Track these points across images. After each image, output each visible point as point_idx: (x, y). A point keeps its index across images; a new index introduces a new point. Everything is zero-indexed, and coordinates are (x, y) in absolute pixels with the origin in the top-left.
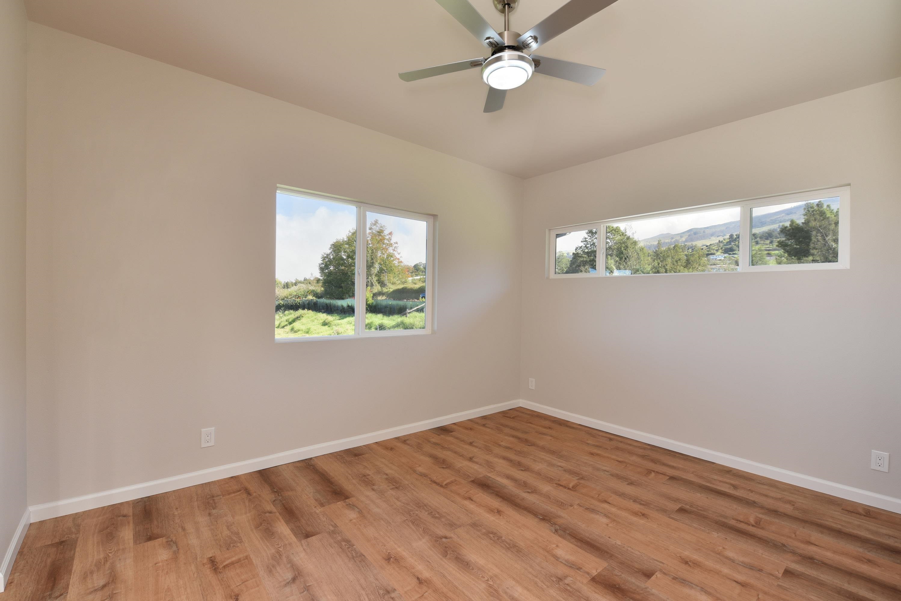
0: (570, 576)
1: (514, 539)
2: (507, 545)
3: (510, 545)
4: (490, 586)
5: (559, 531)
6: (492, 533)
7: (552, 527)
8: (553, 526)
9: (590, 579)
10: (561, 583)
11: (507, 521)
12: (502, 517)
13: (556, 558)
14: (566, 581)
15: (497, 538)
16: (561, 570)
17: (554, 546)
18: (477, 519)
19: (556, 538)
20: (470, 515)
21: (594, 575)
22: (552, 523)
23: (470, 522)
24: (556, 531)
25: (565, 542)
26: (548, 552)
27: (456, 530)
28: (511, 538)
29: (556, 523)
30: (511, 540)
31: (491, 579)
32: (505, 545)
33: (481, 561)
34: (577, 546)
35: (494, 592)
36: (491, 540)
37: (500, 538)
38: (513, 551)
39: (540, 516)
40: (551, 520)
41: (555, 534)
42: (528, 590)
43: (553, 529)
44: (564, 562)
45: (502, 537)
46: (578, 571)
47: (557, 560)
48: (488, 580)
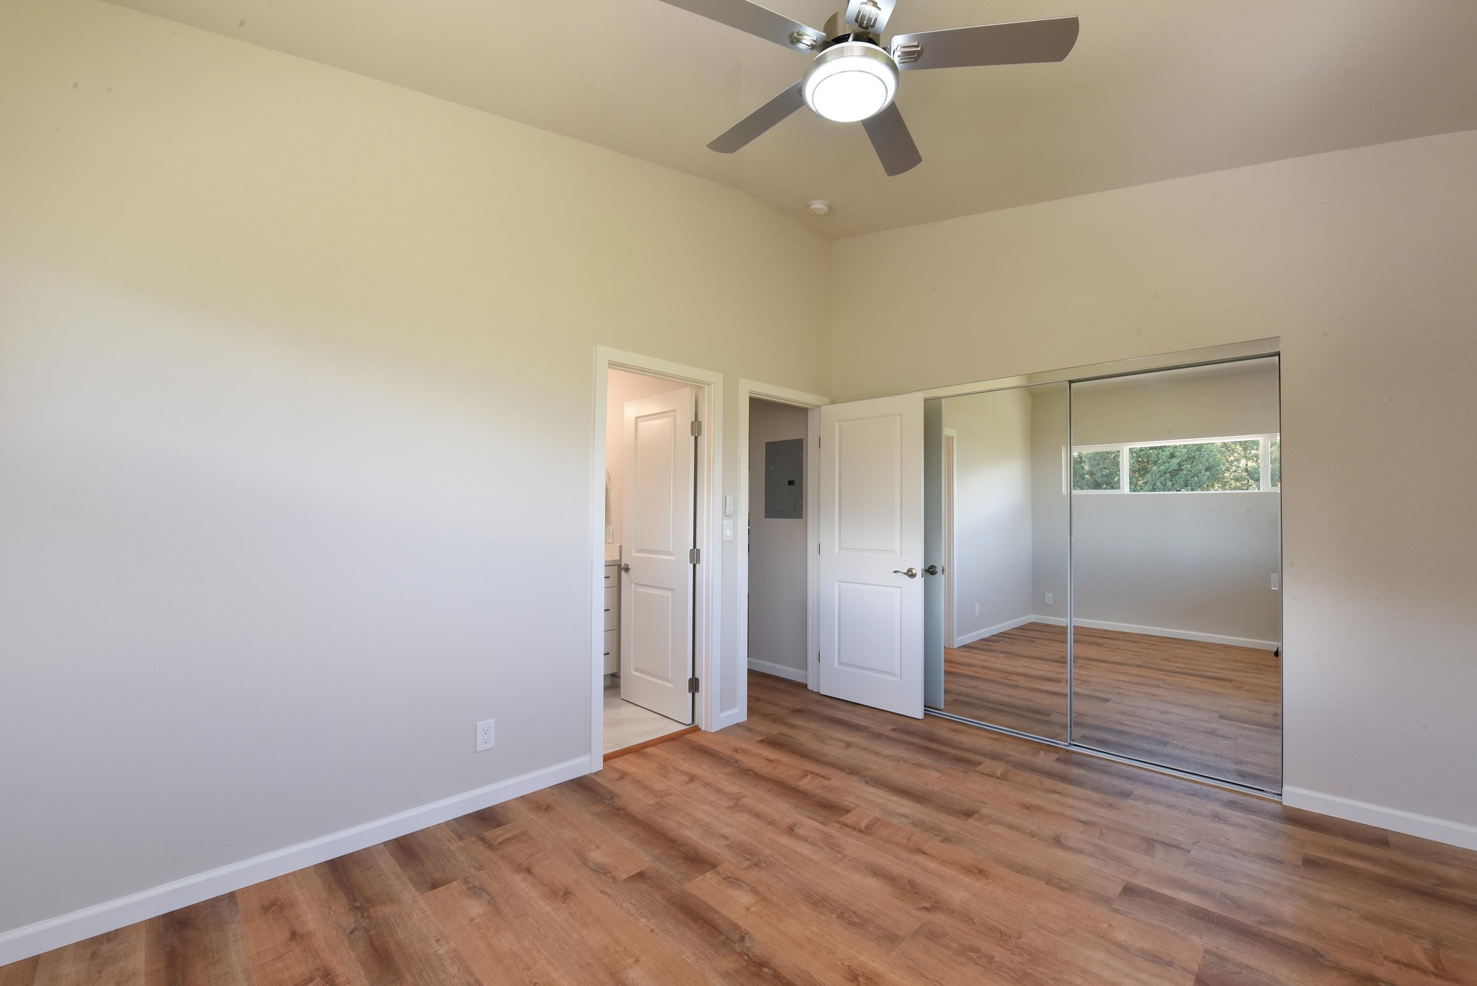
0: (743, 868)
1: (817, 916)
2: (827, 904)
3: (822, 906)
4: (839, 852)
5: (736, 937)
6: (854, 924)
7: (748, 947)
8: (746, 950)
9: (718, 868)
10: (756, 860)
11: (834, 954)
12: (846, 963)
13: (755, 891)
14: (749, 863)
15: (844, 916)
16: (752, 876)
17: (753, 909)
18: (893, 953)
19: (746, 923)
20: (912, 964)
21: (712, 872)
22: (746, 957)
23: (903, 944)
24: (742, 939)
25: (733, 917)
26: (765, 898)
27: (920, 925)
28: (823, 918)
29: (738, 956)
30: (822, 913)
31: (841, 859)
32: (831, 905)
33: (858, 877)
34: (716, 912)
35: (834, 848)
36: (854, 912)
37: (841, 916)
38: (817, 896)
39: (766, 974)
40: (745, 964)
41: (747, 932)
42: (795, 852)
43: (748, 944)
44: (745, 886)
45: (836, 918)
46: (730, 875)
47: (754, 887)
48: (844, 858)
